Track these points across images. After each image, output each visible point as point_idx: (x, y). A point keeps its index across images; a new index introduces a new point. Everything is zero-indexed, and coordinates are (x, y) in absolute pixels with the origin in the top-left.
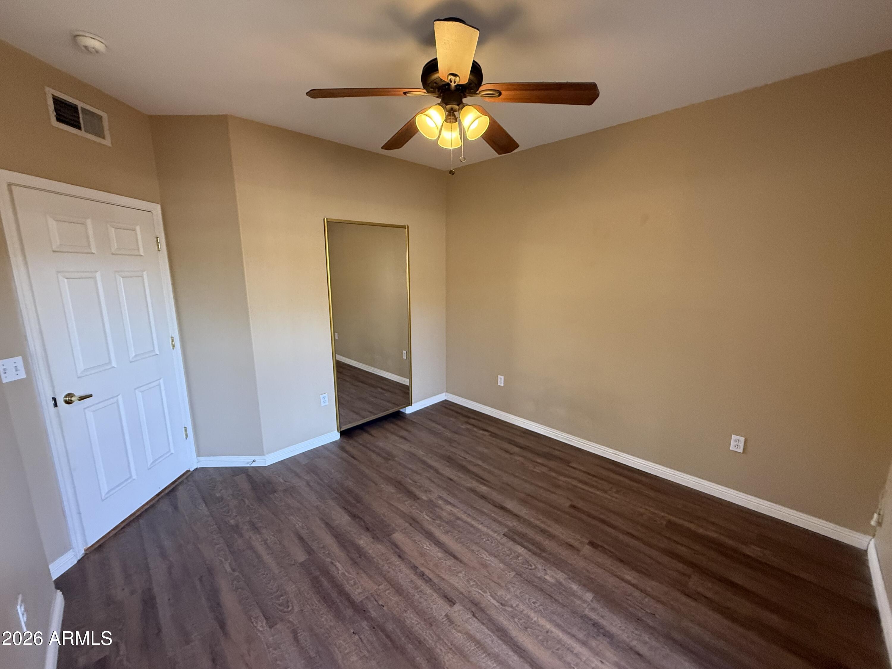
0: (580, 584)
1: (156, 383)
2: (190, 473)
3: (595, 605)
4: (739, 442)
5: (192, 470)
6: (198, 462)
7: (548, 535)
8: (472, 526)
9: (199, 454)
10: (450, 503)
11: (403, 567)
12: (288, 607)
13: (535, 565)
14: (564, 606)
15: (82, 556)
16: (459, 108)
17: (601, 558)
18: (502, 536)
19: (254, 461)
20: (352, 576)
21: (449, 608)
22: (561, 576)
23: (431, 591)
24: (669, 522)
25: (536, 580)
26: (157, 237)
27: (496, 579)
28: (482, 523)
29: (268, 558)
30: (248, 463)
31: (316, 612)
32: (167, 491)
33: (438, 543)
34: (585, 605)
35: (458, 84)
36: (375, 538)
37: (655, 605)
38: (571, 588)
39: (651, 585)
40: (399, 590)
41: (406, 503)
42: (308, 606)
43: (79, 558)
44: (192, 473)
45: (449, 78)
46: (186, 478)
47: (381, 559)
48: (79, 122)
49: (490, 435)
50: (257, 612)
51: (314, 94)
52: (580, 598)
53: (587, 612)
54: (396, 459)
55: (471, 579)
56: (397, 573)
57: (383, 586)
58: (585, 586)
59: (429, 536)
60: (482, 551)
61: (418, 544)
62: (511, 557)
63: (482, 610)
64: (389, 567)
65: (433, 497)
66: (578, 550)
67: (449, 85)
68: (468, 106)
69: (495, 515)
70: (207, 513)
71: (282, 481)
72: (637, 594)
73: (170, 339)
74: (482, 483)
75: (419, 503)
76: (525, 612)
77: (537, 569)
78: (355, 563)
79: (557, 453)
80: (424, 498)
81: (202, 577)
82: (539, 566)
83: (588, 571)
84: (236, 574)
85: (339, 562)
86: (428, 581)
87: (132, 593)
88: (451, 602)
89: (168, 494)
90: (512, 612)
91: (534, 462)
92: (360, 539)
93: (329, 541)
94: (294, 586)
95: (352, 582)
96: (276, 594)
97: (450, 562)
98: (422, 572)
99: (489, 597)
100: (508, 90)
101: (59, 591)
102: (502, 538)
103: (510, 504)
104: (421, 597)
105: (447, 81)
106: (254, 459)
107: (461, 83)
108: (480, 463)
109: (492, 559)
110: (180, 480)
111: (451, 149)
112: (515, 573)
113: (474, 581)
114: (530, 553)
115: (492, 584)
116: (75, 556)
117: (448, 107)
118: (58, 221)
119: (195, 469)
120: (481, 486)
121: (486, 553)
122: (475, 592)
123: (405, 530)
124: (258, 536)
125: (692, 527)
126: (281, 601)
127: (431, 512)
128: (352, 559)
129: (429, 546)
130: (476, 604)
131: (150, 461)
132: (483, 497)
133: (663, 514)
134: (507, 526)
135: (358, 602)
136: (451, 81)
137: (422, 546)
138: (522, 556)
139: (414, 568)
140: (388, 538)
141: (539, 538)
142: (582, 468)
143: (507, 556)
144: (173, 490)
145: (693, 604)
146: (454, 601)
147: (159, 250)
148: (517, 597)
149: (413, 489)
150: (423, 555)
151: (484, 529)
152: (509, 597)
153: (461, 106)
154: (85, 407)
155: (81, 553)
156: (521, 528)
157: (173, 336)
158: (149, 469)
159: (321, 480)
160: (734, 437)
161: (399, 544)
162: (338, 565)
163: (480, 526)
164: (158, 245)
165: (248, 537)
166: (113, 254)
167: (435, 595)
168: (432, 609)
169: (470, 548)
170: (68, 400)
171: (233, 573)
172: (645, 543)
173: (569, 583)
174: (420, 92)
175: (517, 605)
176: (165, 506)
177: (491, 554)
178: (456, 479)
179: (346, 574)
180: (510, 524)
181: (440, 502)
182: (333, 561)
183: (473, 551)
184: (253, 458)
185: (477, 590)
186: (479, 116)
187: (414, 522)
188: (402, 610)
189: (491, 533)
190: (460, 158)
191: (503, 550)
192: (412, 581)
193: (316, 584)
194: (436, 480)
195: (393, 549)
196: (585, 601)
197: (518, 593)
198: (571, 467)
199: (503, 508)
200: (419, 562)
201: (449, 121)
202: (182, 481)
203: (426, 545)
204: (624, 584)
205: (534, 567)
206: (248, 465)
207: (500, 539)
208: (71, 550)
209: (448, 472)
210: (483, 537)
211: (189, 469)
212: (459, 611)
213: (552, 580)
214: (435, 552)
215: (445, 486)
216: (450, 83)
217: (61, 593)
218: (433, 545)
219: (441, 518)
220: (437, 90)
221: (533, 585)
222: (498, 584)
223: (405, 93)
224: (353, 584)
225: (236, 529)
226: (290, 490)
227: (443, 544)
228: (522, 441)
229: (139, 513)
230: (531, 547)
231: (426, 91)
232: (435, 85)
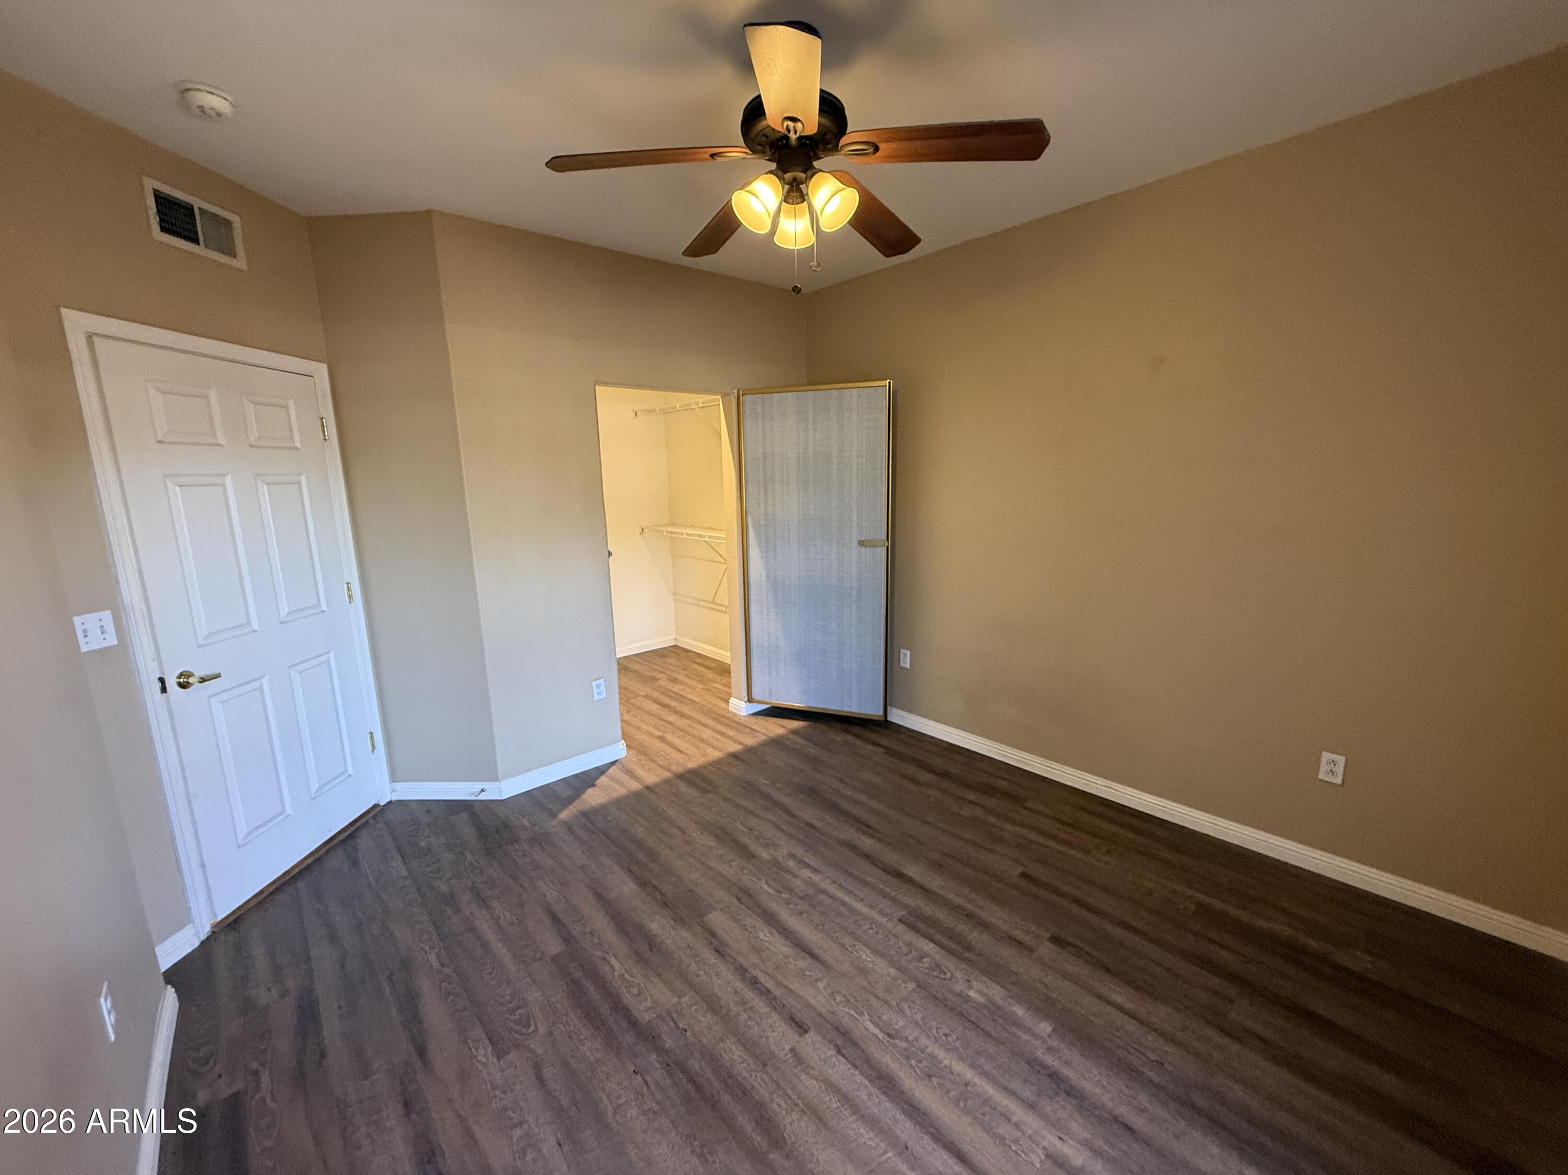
0: (1030, 1006)
1: (324, 658)
2: (379, 808)
3: (1055, 1043)
4: (1335, 765)
5: (382, 803)
6: (393, 791)
7: (977, 923)
8: (844, 904)
9: (394, 777)
10: (808, 866)
11: (723, 969)
12: (529, 1026)
13: (950, 972)
14: (999, 1042)
15: (206, 936)
16: (806, 177)
17: (1073, 965)
18: (896, 922)
19: (483, 790)
20: (637, 981)
21: (797, 1038)
22: (997, 993)
23: (767, 1010)
24: (1200, 905)
25: (951, 997)
26: (322, 418)
27: (881, 994)
28: (862, 900)
29: (499, 949)
30: (472, 794)
31: (574, 1037)
32: (341, 837)
33: (787, 933)
34: (1038, 1043)
35: (802, 134)
36: (678, 920)
37: (1166, 1048)
38: (1014, 1013)
39: (1160, 1013)
40: (713, 1005)
41: (734, 864)
42: (561, 1026)
43: (203, 937)
44: (382, 809)
45: (785, 124)
46: (374, 817)
47: (685, 954)
48: (196, 233)
49: (886, 753)
50: (478, 1032)
51: (560, 164)
52: (1028, 1030)
53: (1039, 1053)
54: (721, 790)
55: (838, 992)
56: (711, 978)
57: (687, 998)
58: (1038, 1010)
59: (771, 919)
60: (859, 946)
61: (751, 932)
62: (909, 957)
63: (855, 1044)
64: (699, 969)
65: (781, 854)
66: (1030, 950)
67: (786, 138)
68: (821, 173)
69: (885, 886)
70: (405, 873)
71: (526, 823)
72: (1132, 1026)
73: (345, 586)
74: (865, 833)
75: (754, 865)
76: (929, 1050)
77: (954, 980)
78: (641, 959)
79: (1003, 784)
80: (765, 856)
81: (392, 974)
82: (959, 975)
83: (1046, 986)
84: (446, 970)
85: (615, 956)
86: (765, 993)
87: (283, 995)
88: (802, 1028)
89: (343, 841)
90: (906, 1049)
91: (961, 798)
92: (652, 922)
93: (600, 921)
94: (539, 994)
95: (635, 991)
96: (510, 1006)
97: (803, 963)
98: (754, 977)
99: (869, 1023)
100: (890, 141)
101: (169, 987)
102: (896, 926)
103: (913, 870)
104: (750, 1018)
105: (784, 131)
106: (481, 788)
107: (807, 133)
108: (864, 798)
109: (878, 960)
110: (364, 820)
111: (794, 250)
112: (916, 984)
113: (844, 996)
114: (943, 952)
115: (873, 1001)
116: (197, 934)
117: (788, 176)
118: (166, 393)
119: (387, 803)
120: (863, 838)
121: (865, 949)
122: (844, 1014)
123: (730, 907)
124: (485, 912)
125: (1245, 916)
126: (517, 1017)
127: (774, 880)
128: (637, 953)
129: (769, 936)
130: (845, 1034)
131: (314, 786)
132: (868, 857)
133: (1190, 892)
134: (906, 906)
135: (643, 1023)
136: (789, 131)
137: (756, 935)
138: (928, 956)
139: (741, 971)
140: (698, 920)
141: (962, 928)
142: (1048, 811)
143: (903, 956)
144: (351, 836)
145: (1235, 1048)
146: (805, 1027)
147: (326, 440)
148: (917, 1024)
149: (746, 840)
150: (757, 949)
151: (864, 910)
152: (901, 1023)
153: (809, 173)
154: (211, 693)
155: (205, 931)
156: (928, 909)
157: (349, 581)
158: (313, 799)
159: (592, 823)
160: (1326, 756)
161: (719, 931)
162: (613, 961)
163: (858, 906)
164: (324, 431)
165: (467, 913)
166: (251, 446)
167: (775, 1016)
168: (767, 1038)
169: (839, 941)
170: (184, 681)
171: (442, 969)
172: (1152, 941)
173: (1010, 1004)
174: (738, 153)
175: (916, 1039)
176: (337, 861)
177: (875, 952)
178: (819, 824)
179: (626, 976)
180: (910, 901)
181: (791, 863)
182: (606, 955)
183: (843, 945)
184: (479, 786)
185: (847, 1010)
186: (840, 189)
187: (744, 895)
188: (717, 1037)
189: (877, 917)
190: (811, 264)
191: (898, 945)
192: (736, 992)
193: (576, 992)
194: (784, 827)
195: (706, 939)
196: (1036, 1036)
197: (919, 1017)
198: (1027, 808)
199: (899, 876)
200: (749, 960)
201: (791, 201)
202: (367, 822)
203: (764, 933)
204: (1109, 1009)
205: (949, 975)
206: (473, 798)
207: (894, 928)
208: (189, 927)
209: (808, 813)
210: (862, 922)
211: (378, 801)
212: (814, 1043)
213: (981, 999)
214: (780, 947)
215: (801, 837)
216: (787, 133)
217: (173, 990)
218: (776, 934)
219: (791, 891)
220: (768, 148)
221: (946, 1005)
222: (886, 1002)
223: (712, 156)
224: (636, 993)
225: (450, 899)
226: (541, 839)
227: (792, 933)
228: (940, 763)
229: (297, 870)
230: (945, 941)
231: (748, 151)
232: (764, 139)
